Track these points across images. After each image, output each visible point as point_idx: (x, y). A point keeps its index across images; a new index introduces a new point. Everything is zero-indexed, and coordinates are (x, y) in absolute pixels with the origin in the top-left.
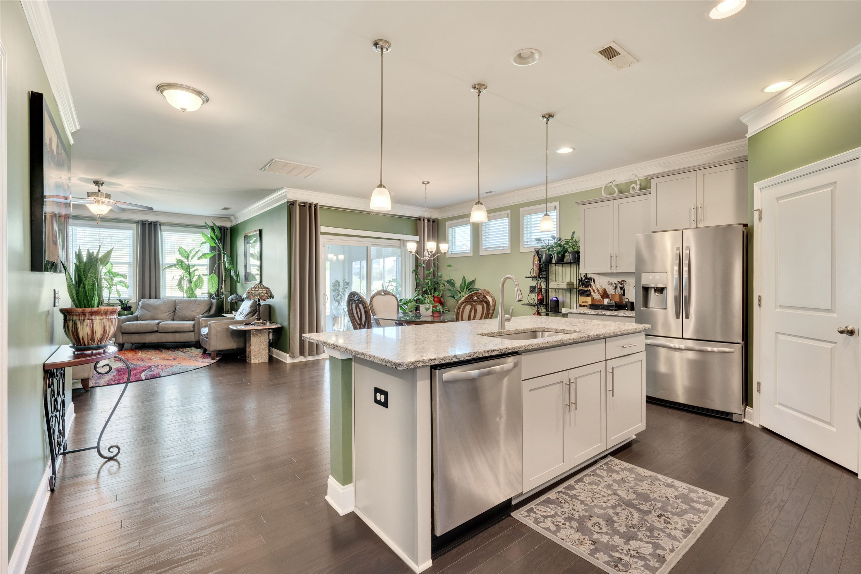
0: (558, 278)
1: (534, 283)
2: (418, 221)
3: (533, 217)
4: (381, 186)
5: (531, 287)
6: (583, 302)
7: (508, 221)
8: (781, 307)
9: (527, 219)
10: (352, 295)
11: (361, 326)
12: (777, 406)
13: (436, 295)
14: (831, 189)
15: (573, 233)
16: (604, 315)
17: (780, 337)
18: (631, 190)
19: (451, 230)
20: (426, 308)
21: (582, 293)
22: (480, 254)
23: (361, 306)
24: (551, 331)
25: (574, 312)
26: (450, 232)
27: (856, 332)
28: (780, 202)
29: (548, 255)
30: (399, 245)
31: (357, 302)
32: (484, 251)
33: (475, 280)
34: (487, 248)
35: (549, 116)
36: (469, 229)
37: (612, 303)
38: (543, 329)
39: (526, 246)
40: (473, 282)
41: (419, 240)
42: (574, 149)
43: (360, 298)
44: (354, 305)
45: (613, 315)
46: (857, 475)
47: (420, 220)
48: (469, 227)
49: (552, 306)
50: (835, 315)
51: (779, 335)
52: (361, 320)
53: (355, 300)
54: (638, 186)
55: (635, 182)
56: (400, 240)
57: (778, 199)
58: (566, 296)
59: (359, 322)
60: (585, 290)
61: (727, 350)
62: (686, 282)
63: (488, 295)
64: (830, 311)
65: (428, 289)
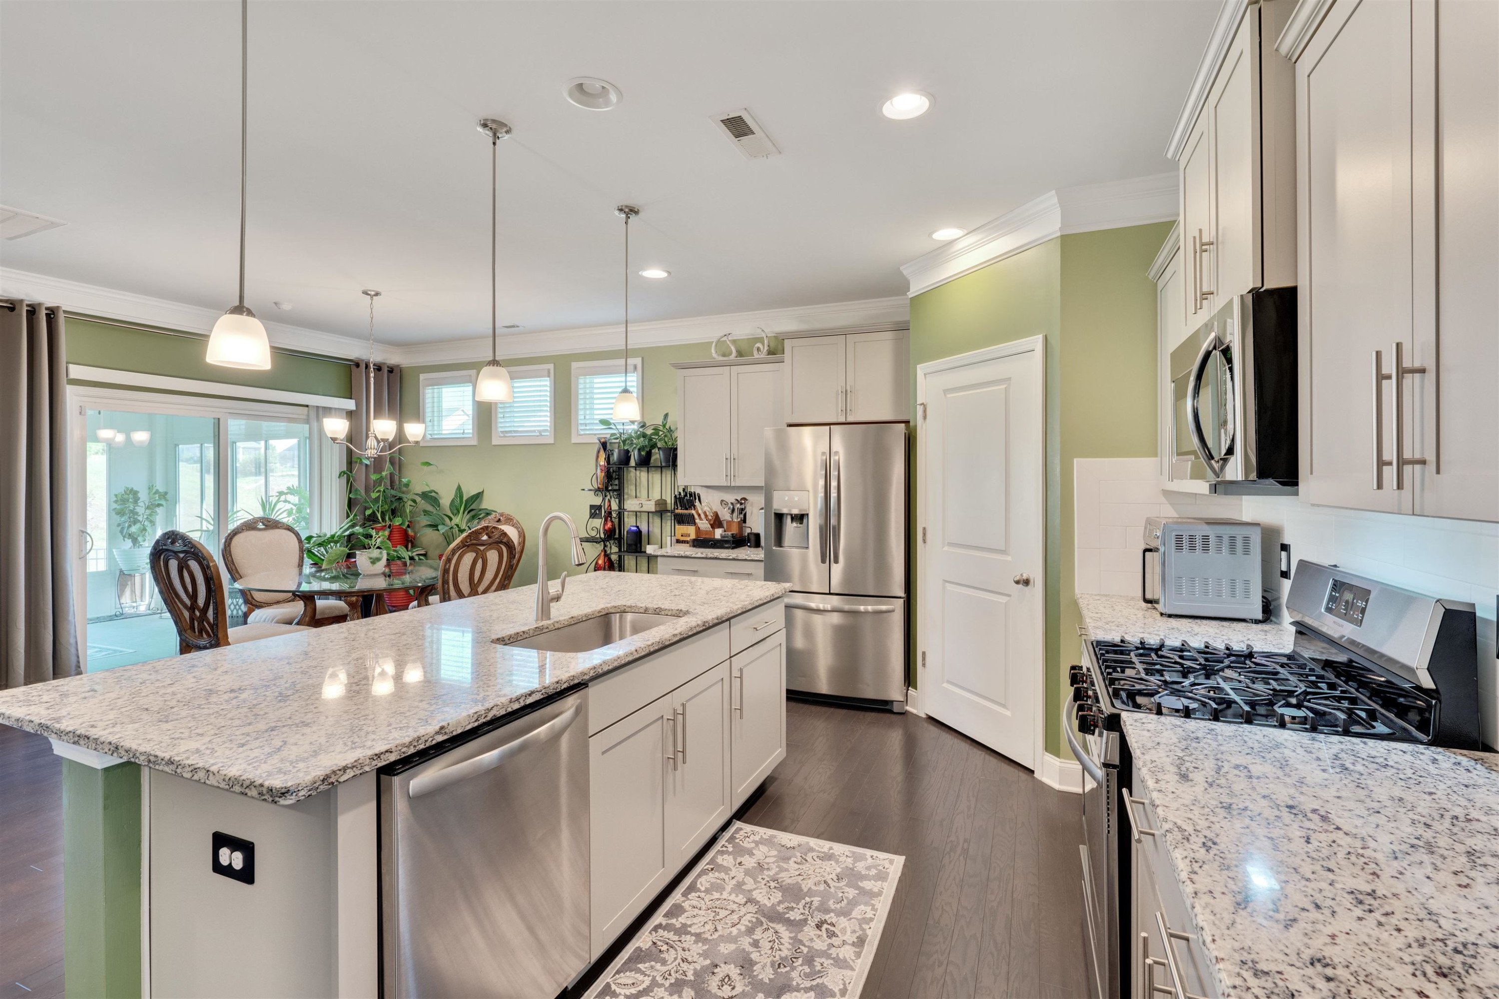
0: (640, 492)
1: (597, 501)
2: (354, 368)
3: (596, 380)
4: (240, 309)
5: (592, 507)
6: (682, 536)
7: (548, 383)
8: (951, 544)
9: (585, 383)
10: (168, 538)
11: (194, 612)
12: (945, 685)
13: (397, 524)
14: (1004, 386)
15: (666, 416)
16: (716, 558)
17: (949, 587)
18: (755, 352)
19: (430, 391)
20: (371, 558)
21: (681, 520)
22: (494, 443)
23: (194, 565)
24: (637, 611)
25: (668, 554)
26: (429, 394)
27: (1032, 581)
28: (948, 396)
29: (622, 452)
30: (305, 417)
31: (182, 555)
32: (502, 437)
33: (483, 492)
34: (507, 432)
35: (630, 211)
36: (471, 393)
37: (727, 537)
38: (623, 609)
39: (582, 433)
40: (479, 496)
41: (354, 408)
42: (669, 273)
43: (192, 548)
44: (173, 564)
45: (731, 557)
46: (1032, 772)
47: (357, 365)
48: (471, 388)
49: (629, 542)
50: (1009, 558)
51: (947, 584)
52: (194, 597)
53: (176, 553)
54: (766, 348)
55: (760, 340)
56: (307, 406)
57: (946, 391)
58: (653, 523)
59: (188, 602)
60: (685, 515)
61: (884, 608)
62: (834, 504)
63: (509, 525)
64: (1004, 552)
65: (378, 511)
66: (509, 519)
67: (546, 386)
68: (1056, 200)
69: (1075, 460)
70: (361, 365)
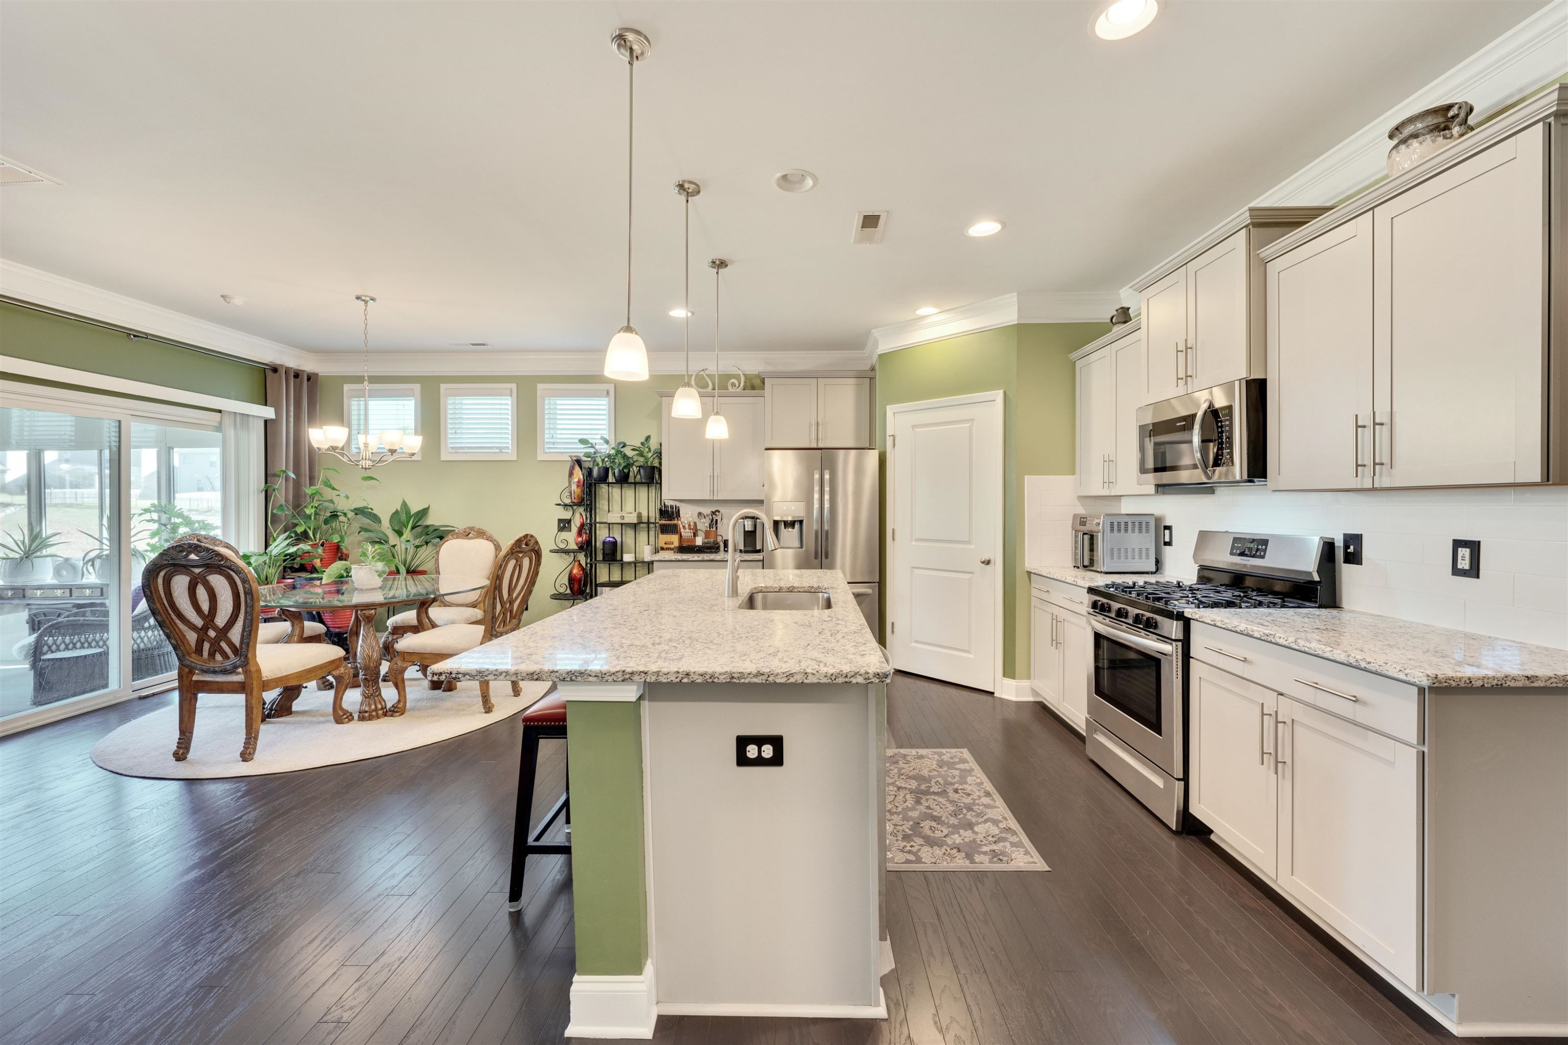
0: (612, 505)
1: (567, 515)
2: (270, 374)
3: (559, 402)
5: (560, 521)
6: (665, 544)
7: (509, 402)
8: (917, 540)
9: (550, 404)
10: (182, 552)
11: (207, 633)
12: (913, 644)
13: (336, 541)
14: (968, 425)
15: (649, 437)
17: (917, 571)
18: (730, 387)
19: (356, 403)
21: (665, 530)
22: (442, 459)
23: (217, 580)
25: (666, 559)
26: (354, 406)
27: (992, 562)
28: (917, 430)
29: (602, 470)
30: (216, 424)
31: (198, 570)
32: (450, 453)
33: (428, 508)
34: (458, 448)
35: (721, 264)
36: (413, 407)
39: (547, 451)
40: (424, 512)
41: (274, 418)
42: (693, 313)
43: (217, 560)
44: (181, 580)
46: (993, 693)
47: (275, 370)
48: (413, 402)
49: (607, 551)
50: (973, 546)
51: (914, 570)
52: (209, 617)
54: (742, 384)
55: (737, 377)
56: (220, 411)
57: (914, 427)
58: (625, 534)
60: (670, 525)
63: (483, 538)
64: (968, 542)
65: (310, 529)
66: (482, 533)
67: (507, 404)
68: (1016, 299)
69: (1026, 477)
70: (279, 370)
